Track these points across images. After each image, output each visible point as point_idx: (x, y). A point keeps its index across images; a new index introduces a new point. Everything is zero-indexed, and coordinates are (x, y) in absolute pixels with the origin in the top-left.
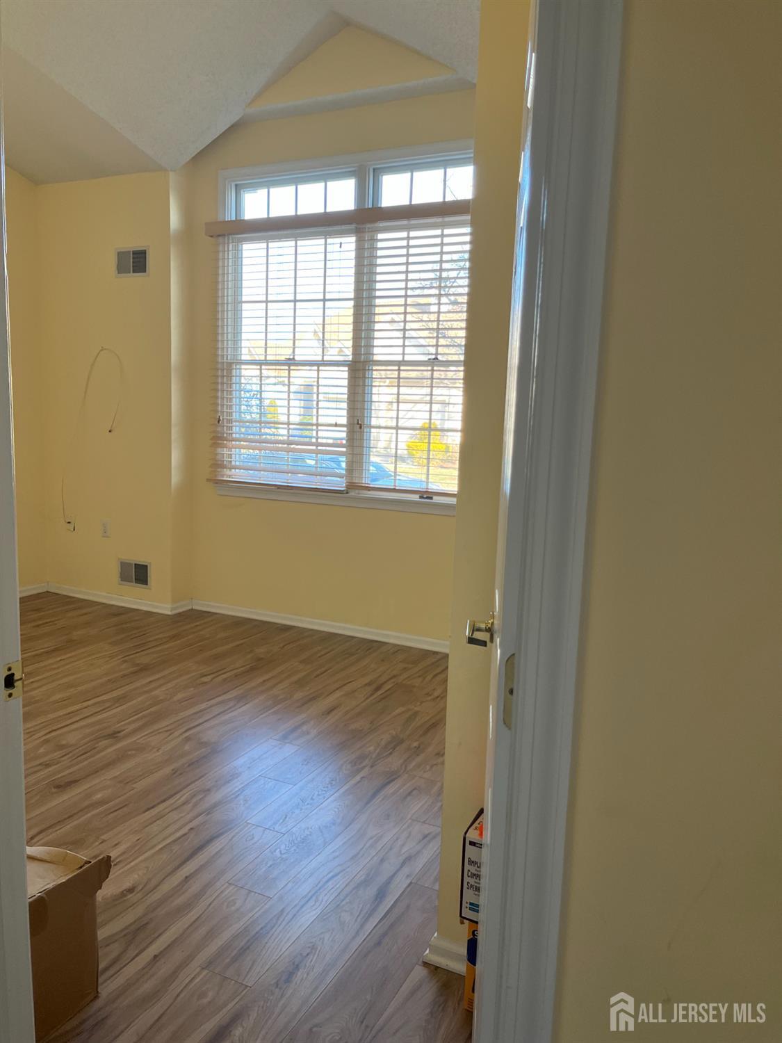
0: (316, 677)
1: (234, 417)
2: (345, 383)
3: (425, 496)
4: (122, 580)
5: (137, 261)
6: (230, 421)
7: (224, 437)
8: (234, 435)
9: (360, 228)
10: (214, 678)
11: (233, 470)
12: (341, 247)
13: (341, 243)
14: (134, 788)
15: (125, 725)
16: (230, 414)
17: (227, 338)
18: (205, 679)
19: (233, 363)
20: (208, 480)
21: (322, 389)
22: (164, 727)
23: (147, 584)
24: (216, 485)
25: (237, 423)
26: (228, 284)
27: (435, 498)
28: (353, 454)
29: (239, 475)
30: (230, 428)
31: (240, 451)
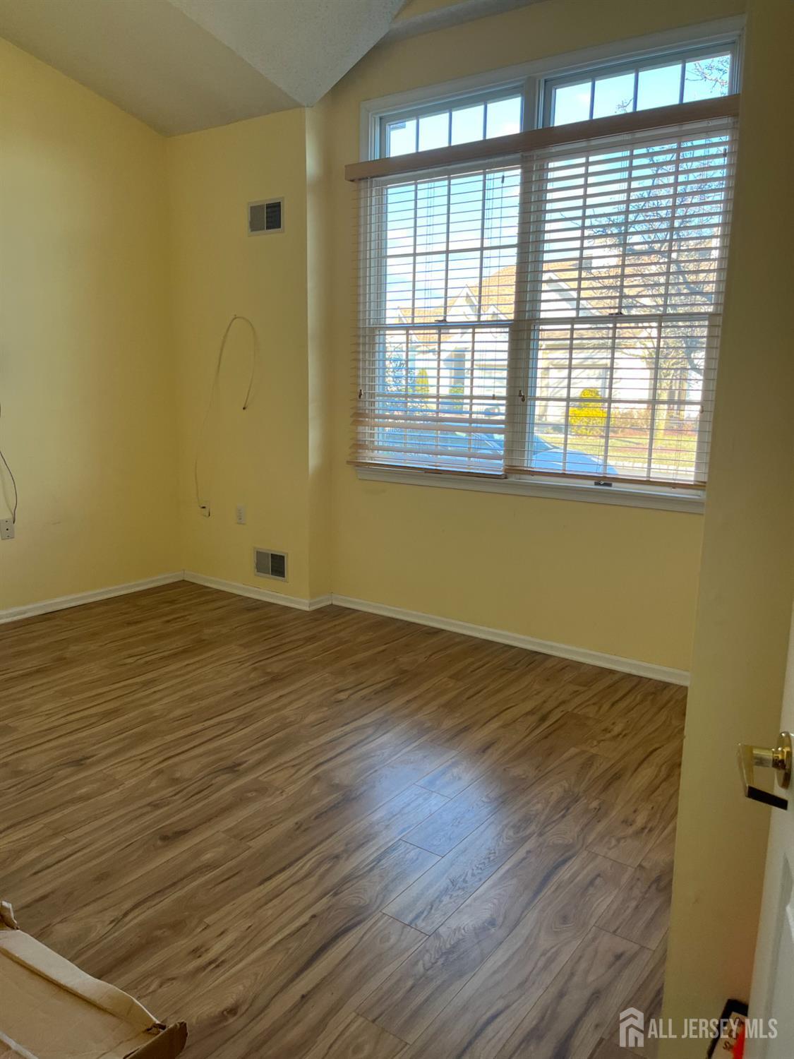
0: (468, 698)
1: (377, 391)
2: (506, 346)
3: (602, 483)
4: (258, 571)
5: (270, 216)
6: (373, 395)
7: (365, 413)
8: (377, 412)
9: (526, 157)
10: (352, 694)
11: (376, 451)
12: (503, 182)
13: (503, 177)
14: (250, 847)
15: (246, 755)
16: (373, 387)
17: (370, 299)
18: (342, 696)
19: (376, 328)
20: (348, 462)
21: (477, 356)
22: (291, 761)
23: (284, 576)
24: (357, 468)
25: (381, 398)
26: (371, 236)
27: (614, 484)
28: (513, 432)
29: (381, 457)
30: (373, 403)
31: (384, 430)
